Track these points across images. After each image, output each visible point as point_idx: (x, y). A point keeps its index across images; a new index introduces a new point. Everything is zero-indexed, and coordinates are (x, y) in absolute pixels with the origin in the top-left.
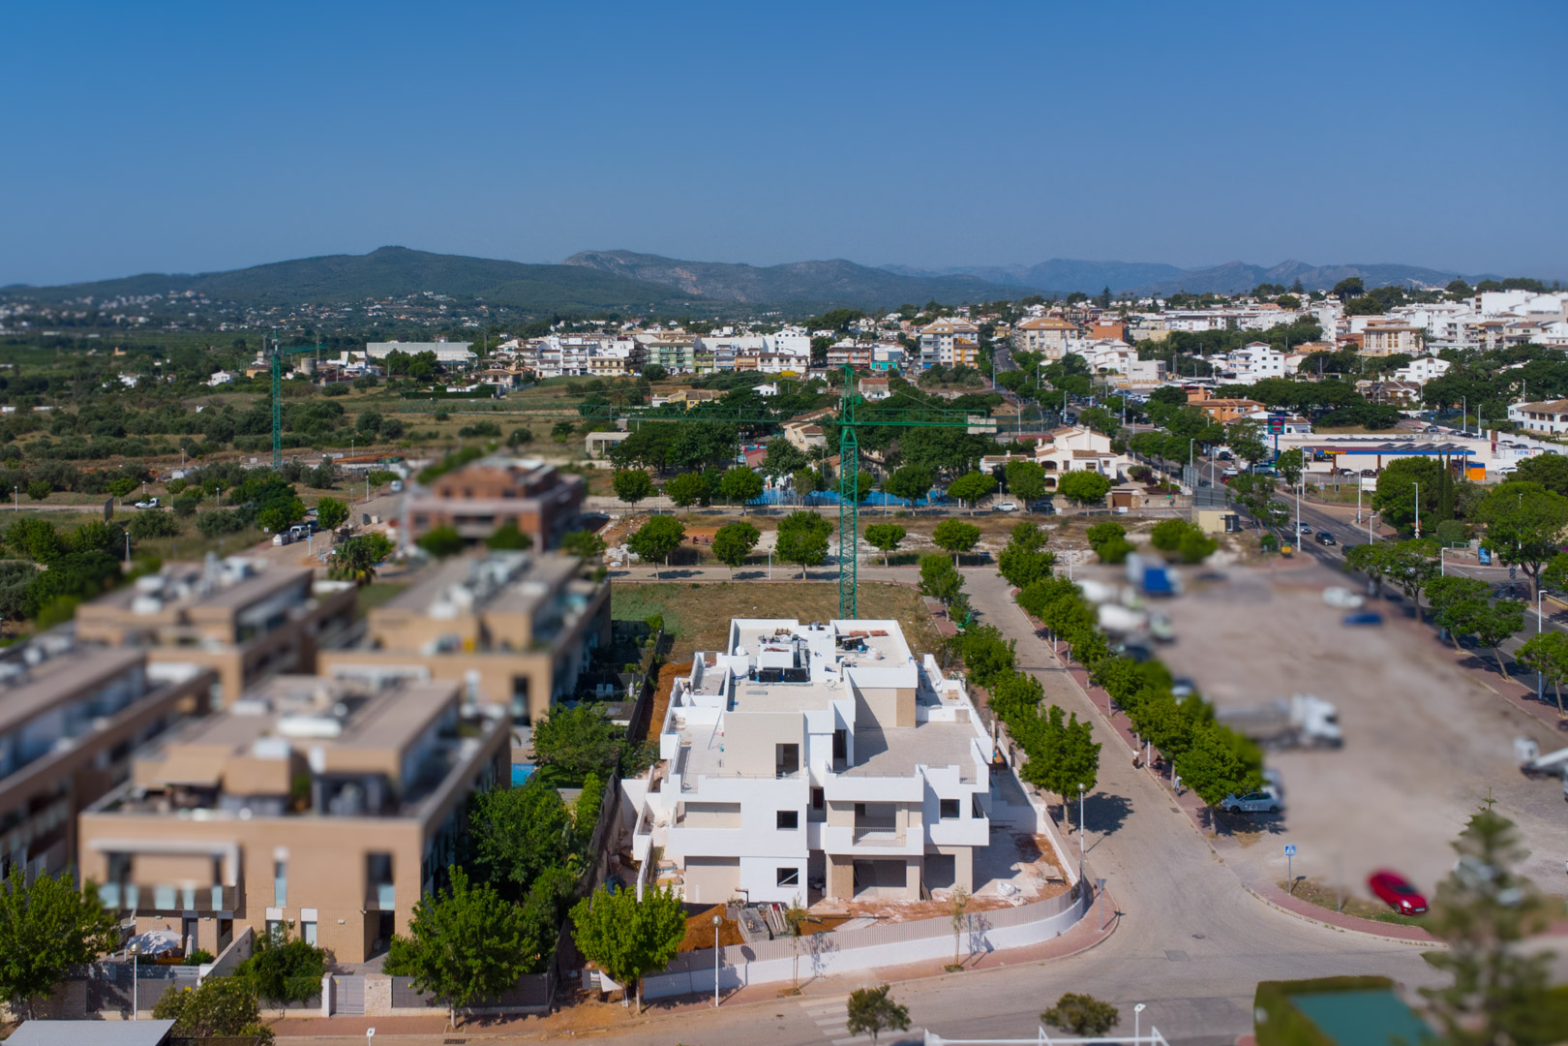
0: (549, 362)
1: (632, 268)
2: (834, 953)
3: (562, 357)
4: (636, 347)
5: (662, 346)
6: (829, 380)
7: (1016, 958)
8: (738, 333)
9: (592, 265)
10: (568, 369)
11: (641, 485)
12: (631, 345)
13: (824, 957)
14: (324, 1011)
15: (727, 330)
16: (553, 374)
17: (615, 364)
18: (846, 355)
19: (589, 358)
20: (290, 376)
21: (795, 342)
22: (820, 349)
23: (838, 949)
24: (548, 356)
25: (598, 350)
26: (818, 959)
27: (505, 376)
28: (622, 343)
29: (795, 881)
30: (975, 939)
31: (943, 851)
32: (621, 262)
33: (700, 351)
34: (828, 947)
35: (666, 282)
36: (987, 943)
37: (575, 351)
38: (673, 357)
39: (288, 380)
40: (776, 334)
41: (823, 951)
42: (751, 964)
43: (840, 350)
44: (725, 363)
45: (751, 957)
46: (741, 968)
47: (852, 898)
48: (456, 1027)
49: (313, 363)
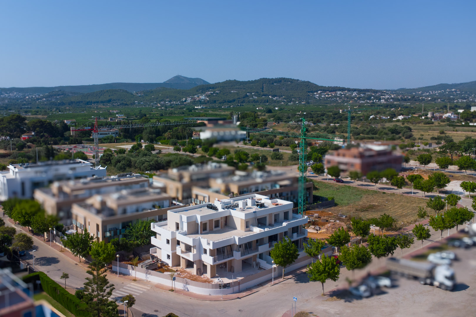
13: (148, 276)
20: (423, 118)
23: (152, 275)
29: (169, 258)
30: (184, 286)
31: (204, 263)
34: (150, 274)
36: (187, 289)
45: (133, 269)
46: (131, 271)
47: (185, 269)
48: (80, 262)
49: (433, 114)
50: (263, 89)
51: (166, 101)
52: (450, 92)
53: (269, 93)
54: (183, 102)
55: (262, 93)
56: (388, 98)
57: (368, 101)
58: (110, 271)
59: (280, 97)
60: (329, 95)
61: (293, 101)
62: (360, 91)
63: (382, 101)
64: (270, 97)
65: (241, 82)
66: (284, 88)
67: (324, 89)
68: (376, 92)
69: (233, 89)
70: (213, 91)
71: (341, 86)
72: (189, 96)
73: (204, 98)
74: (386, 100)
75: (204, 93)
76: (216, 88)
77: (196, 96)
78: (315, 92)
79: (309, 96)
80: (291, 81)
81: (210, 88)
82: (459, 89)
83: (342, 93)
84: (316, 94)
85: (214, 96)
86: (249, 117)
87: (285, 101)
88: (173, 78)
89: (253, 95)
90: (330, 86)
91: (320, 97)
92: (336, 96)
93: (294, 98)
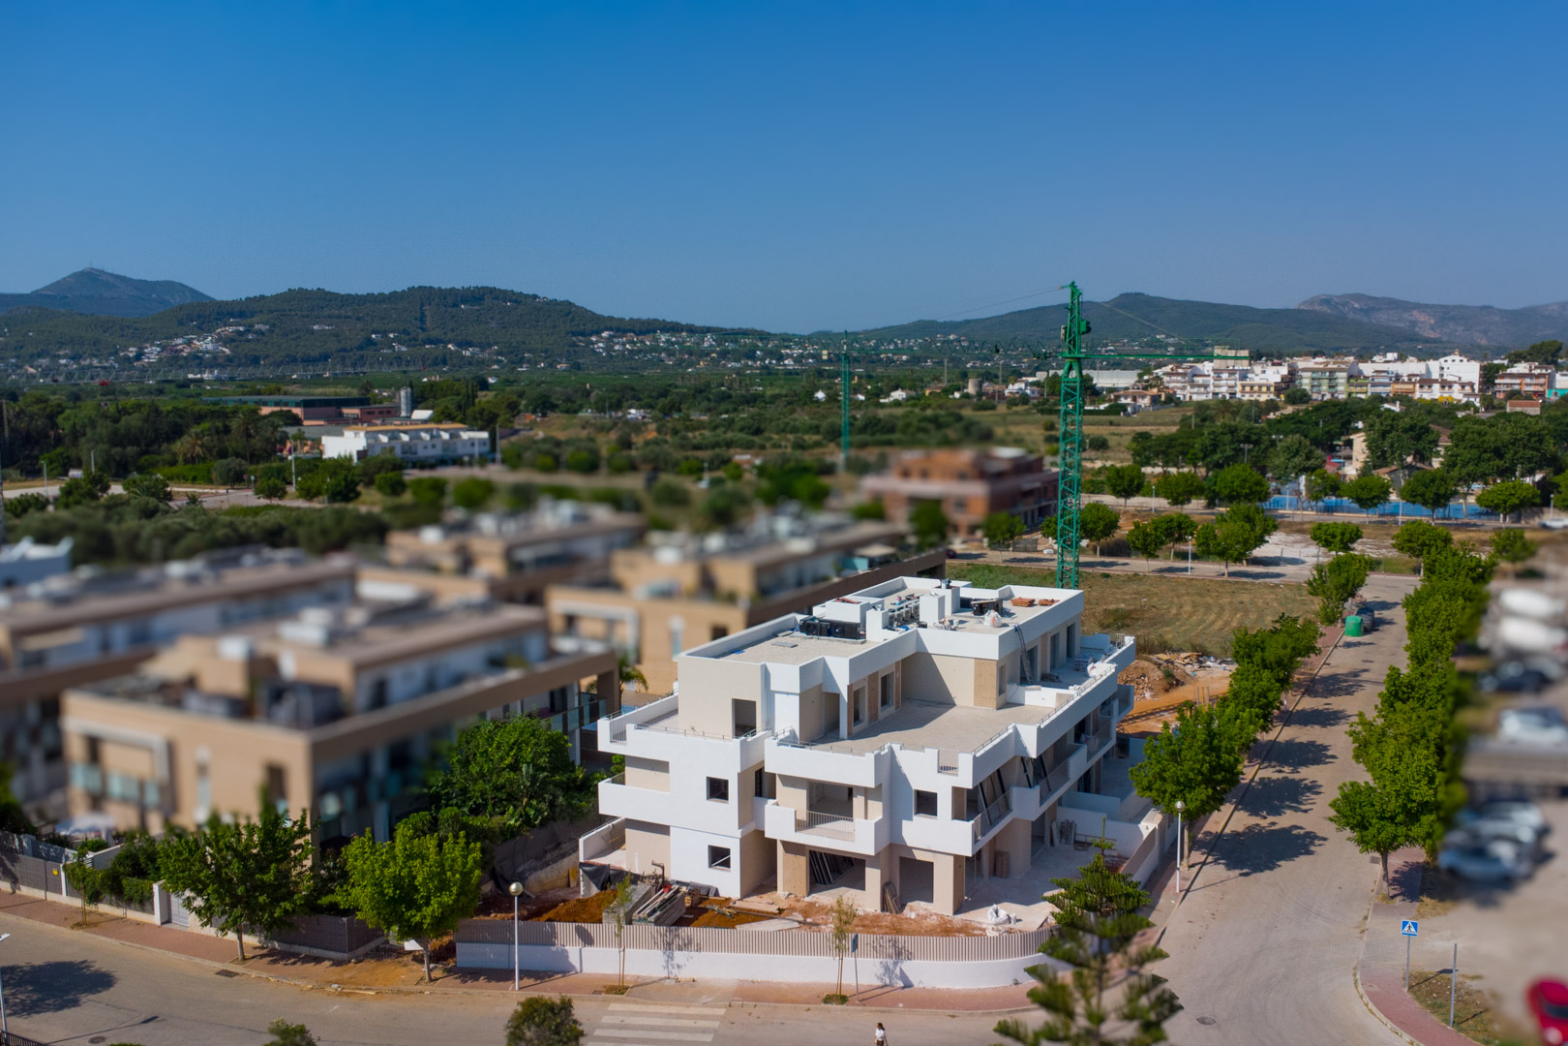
0: (1199, 386)
1: (1366, 311)
2: (694, 954)
3: (1212, 381)
4: (1290, 373)
5: (1313, 371)
6: (1482, 404)
7: (935, 1001)
8: (1402, 358)
9: (1325, 309)
10: (1217, 394)
11: (1132, 480)
12: (1284, 370)
13: (679, 956)
14: (156, 918)
15: (1391, 356)
16: (1202, 398)
17: (1264, 389)
18: (1518, 381)
19: (1239, 383)
20: (957, 395)
21: (1465, 370)
22: (1489, 376)
24: (1199, 380)
25: (1249, 375)
26: (671, 957)
27: (1143, 397)
28: (1275, 368)
29: (727, 864)
30: (887, 969)
31: (919, 856)
32: (1356, 306)
33: (1354, 377)
35: (1402, 325)
36: (903, 976)
37: (1225, 376)
38: (1325, 382)
39: (955, 399)
40: (1442, 360)
41: (680, 949)
42: (587, 950)
43: (1512, 376)
44: (1379, 389)
45: (587, 940)
46: (574, 951)
47: (808, 899)
48: (244, 959)
49: (980, 385)
50: (422, 319)
51: (59, 357)
52: (944, 342)
53: (445, 333)
54: (127, 359)
55: (422, 336)
56: (801, 356)
57: (750, 363)
58: (450, 972)
59: (483, 349)
60: (634, 343)
61: (529, 361)
62: (722, 334)
63: (786, 362)
64: (450, 346)
65: (342, 296)
66: (492, 318)
67: (620, 327)
68: (764, 336)
69: (317, 320)
70: (244, 325)
71: (668, 320)
72: (151, 341)
73: (210, 347)
74: (798, 360)
75: (210, 331)
76: (252, 316)
77: (180, 341)
78: (591, 335)
79: (574, 345)
80: (517, 298)
81: (232, 315)
82: (964, 335)
83: (674, 339)
84: (597, 342)
85: (249, 341)
86: (444, 396)
87: (502, 361)
88: (70, 276)
89: (393, 340)
90: (635, 317)
91: (609, 349)
92: (655, 349)
93: (529, 351)
